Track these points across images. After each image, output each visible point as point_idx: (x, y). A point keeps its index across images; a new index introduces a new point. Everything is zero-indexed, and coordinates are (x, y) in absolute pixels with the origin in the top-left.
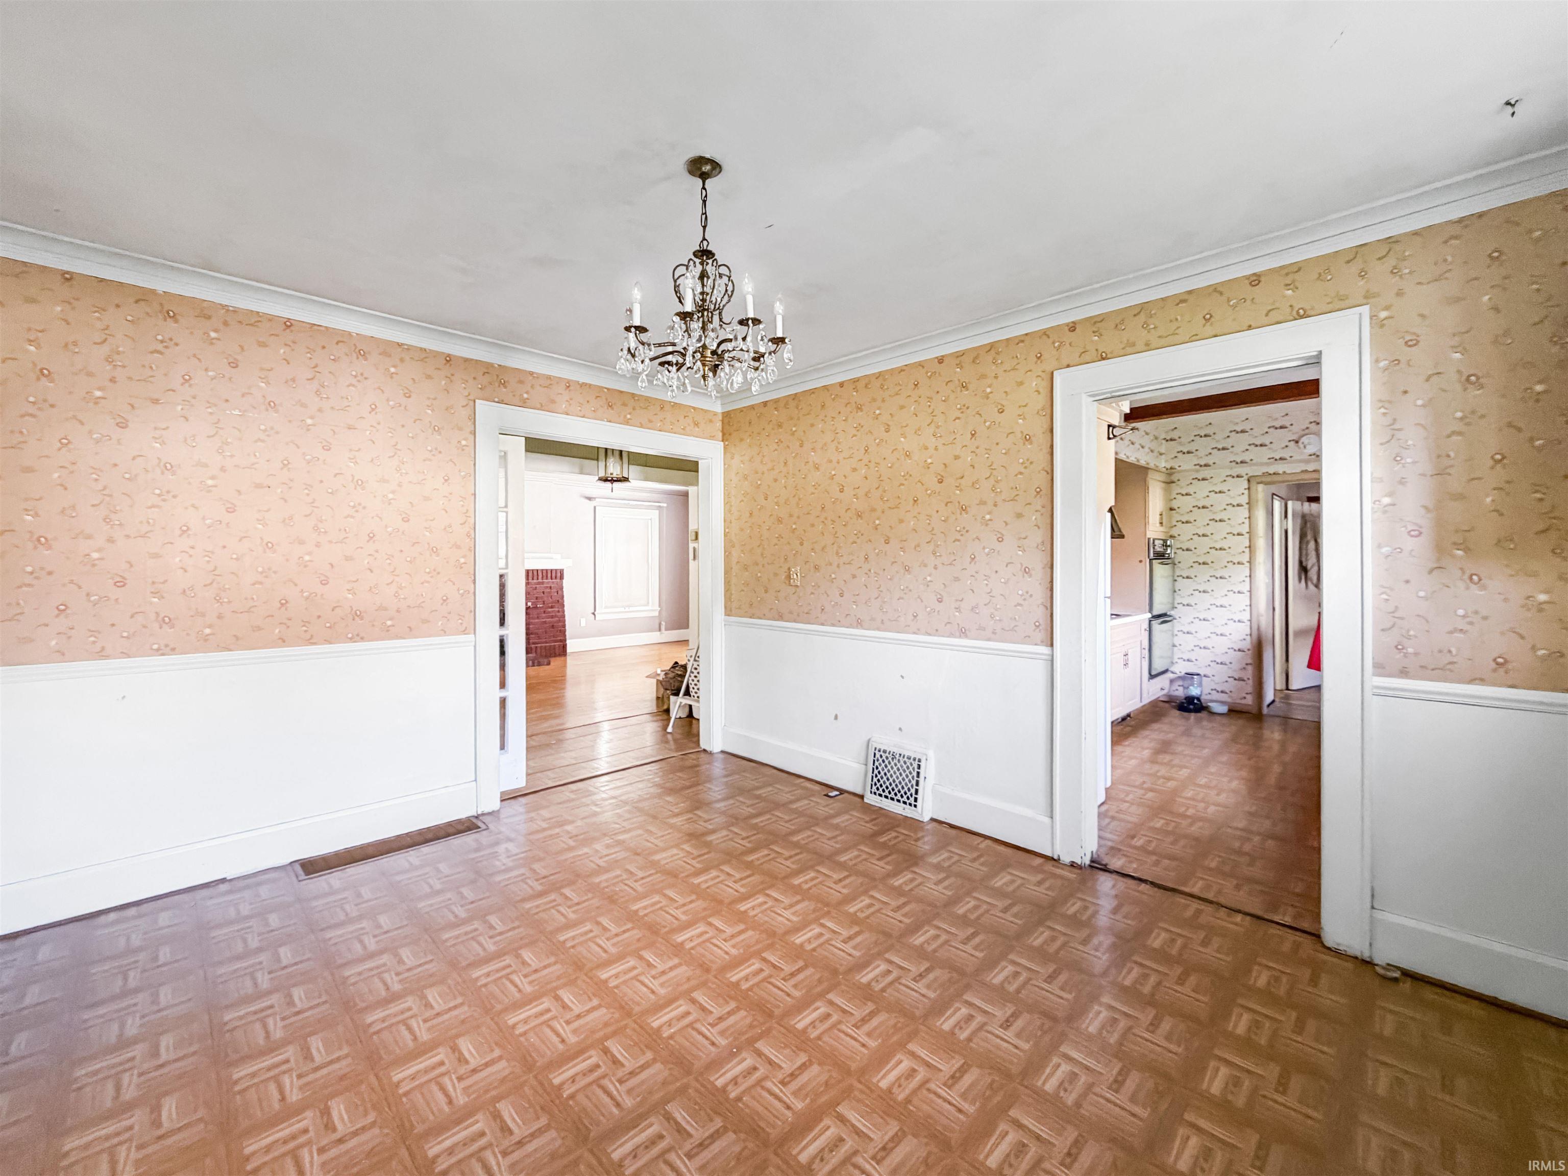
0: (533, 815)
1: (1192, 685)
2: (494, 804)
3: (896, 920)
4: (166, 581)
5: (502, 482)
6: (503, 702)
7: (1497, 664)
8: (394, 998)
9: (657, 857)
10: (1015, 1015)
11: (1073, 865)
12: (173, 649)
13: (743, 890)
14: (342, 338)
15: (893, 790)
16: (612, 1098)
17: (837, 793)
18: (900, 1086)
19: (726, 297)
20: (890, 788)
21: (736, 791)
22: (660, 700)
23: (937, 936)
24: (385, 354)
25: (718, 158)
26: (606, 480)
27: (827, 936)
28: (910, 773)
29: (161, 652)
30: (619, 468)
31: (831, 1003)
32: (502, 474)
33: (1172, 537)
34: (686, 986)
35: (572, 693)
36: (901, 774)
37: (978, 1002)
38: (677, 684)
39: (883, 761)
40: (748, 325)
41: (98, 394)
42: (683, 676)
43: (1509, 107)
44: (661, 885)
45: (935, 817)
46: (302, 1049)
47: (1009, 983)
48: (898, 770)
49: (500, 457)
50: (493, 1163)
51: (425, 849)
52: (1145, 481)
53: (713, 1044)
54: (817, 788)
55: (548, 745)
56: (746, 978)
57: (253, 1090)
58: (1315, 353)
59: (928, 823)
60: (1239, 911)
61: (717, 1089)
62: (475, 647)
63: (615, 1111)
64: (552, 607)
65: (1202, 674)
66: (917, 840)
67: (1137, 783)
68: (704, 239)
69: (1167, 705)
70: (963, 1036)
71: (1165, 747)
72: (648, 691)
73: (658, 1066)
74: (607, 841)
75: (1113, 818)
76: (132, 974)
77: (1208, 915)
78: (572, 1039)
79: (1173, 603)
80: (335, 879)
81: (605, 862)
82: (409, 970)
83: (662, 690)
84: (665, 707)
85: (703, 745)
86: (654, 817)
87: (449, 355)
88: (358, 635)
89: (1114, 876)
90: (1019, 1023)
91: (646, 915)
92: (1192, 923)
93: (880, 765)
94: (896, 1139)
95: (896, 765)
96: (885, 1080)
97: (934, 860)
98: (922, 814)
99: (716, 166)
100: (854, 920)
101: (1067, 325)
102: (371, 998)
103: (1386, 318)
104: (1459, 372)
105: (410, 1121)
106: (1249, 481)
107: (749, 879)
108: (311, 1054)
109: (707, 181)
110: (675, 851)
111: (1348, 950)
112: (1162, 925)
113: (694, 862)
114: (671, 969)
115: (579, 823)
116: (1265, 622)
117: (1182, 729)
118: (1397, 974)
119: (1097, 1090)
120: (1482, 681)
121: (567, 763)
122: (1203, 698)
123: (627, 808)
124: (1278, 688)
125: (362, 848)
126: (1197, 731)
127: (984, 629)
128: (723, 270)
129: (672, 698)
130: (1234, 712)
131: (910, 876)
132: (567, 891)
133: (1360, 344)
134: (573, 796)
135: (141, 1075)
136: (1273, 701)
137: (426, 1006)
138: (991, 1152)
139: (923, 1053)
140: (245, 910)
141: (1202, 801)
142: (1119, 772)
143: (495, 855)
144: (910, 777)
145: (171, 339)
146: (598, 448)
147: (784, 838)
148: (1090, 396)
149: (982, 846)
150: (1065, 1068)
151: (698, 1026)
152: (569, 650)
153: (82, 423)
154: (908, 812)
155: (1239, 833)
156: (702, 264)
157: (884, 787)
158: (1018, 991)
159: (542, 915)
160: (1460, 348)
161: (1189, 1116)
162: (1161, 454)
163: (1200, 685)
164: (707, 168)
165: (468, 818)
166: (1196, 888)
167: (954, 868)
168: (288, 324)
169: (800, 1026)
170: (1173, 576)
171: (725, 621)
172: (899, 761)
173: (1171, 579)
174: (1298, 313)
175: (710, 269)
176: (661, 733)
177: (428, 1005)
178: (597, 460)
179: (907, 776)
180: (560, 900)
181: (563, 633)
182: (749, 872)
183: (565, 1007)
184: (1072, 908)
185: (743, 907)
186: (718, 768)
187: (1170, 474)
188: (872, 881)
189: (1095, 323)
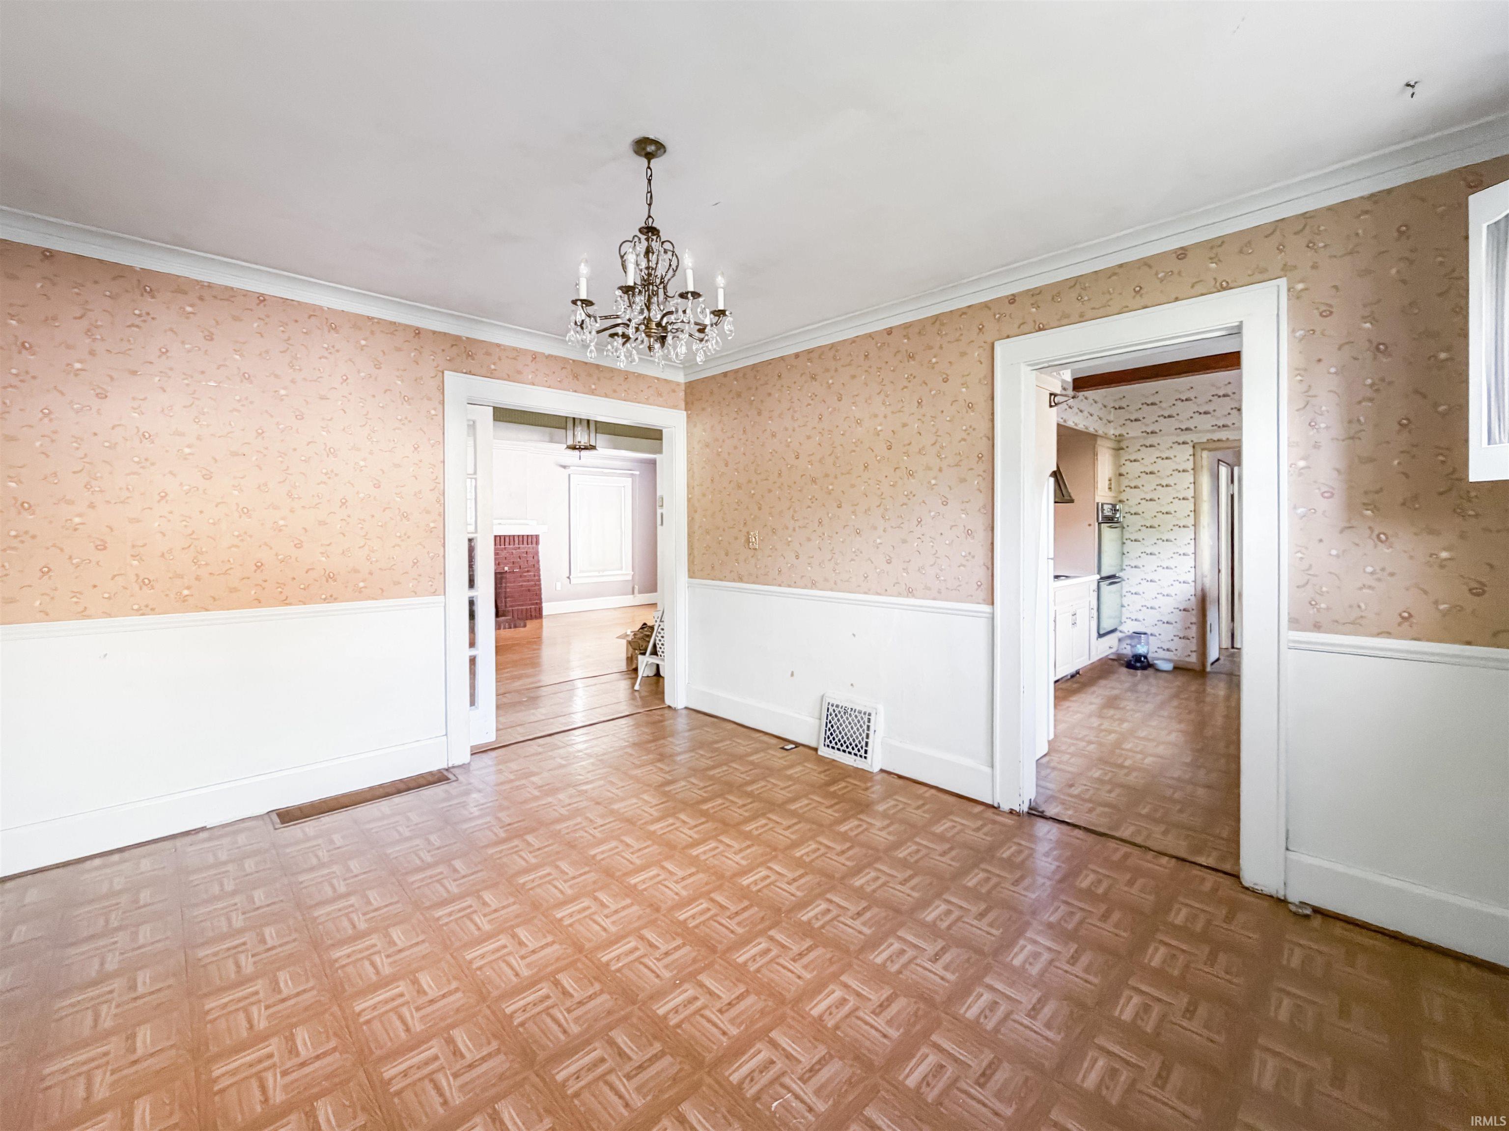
0: (501, 767)
1: (1140, 643)
2: (465, 758)
3: (839, 863)
4: (145, 545)
5: (471, 450)
6: (473, 661)
7: (1403, 618)
8: (361, 936)
9: (616, 807)
10: (944, 950)
11: (1011, 812)
12: (153, 609)
13: (696, 836)
14: (313, 312)
15: (845, 742)
16: (560, 1025)
17: (793, 746)
18: (830, 1014)
19: (671, 271)
20: (842, 741)
21: (698, 745)
22: (631, 660)
23: (878, 878)
24: (356, 327)
25: (661, 138)
26: (574, 448)
27: (773, 877)
28: (861, 726)
29: (141, 612)
30: (586, 437)
31: (772, 939)
32: (471, 443)
33: (1120, 501)
34: (636, 925)
35: (548, 653)
36: (852, 728)
37: (910, 938)
38: (644, 644)
39: (836, 715)
40: (687, 298)
41: (78, 366)
42: (650, 636)
43: (1409, 88)
44: (619, 831)
45: (884, 768)
46: (271, 983)
47: (941, 920)
48: (850, 723)
49: (469, 425)
50: (444, 1083)
51: (397, 800)
52: (1094, 447)
53: (658, 976)
54: (774, 741)
55: (520, 703)
56: (693, 917)
57: (223, 1020)
58: (1237, 324)
59: (877, 773)
60: (1165, 855)
61: (659, 1017)
62: (445, 607)
63: (562, 1037)
64: (528, 571)
65: (1149, 632)
66: (867, 789)
67: (1080, 736)
68: (650, 216)
69: (1116, 663)
70: (894, 968)
71: (1111, 703)
72: (621, 650)
73: (605, 997)
74: (572, 791)
75: (1054, 768)
76: (113, 916)
77: (1136, 858)
78: (525, 973)
79: (1121, 566)
80: (310, 827)
81: (568, 810)
82: (376, 910)
83: (631, 649)
84: (634, 666)
85: (668, 701)
86: (617, 769)
87: (418, 328)
88: (331, 596)
89: (1050, 823)
90: (947, 957)
91: (603, 859)
92: (1119, 866)
93: (833, 719)
94: (822, 1062)
95: (847, 719)
96: (818, 1007)
97: (881, 808)
98: (871, 766)
99: (660, 147)
100: (799, 863)
101: (1007, 297)
102: (338, 936)
103: (1302, 290)
104: (1370, 341)
105: (370, 1049)
106: (1194, 447)
107: (702, 827)
108: (279, 987)
109: (652, 161)
110: (634, 800)
111: (1263, 888)
112: (1091, 866)
113: (652, 811)
114: (624, 908)
115: (545, 774)
116: (1209, 582)
117: (1127, 685)
118: (1308, 911)
119: (1015, 1016)
120: (1388, 634)
121: (536, 719)
122: (1150, 656)
123: (592, 760)
124: (1224, 646)
125: (336, 799)
126: (1142, 687)
127: (929, 589)
128: (667, 246)
129: (640, 657)
130: (1179, 669)
131: (856, 823)
132: (530, 838)
133: (1278, 315)
134: (540, 750)
135: (118, 1006)
136: (1218, 660)
137: (389, 943)
138: (911, 1071)
139: (854, 984)
140: (223, 856)
141: (1141, 752)
142: (1062, 727)
143: (464, 805)
144: (861, 730)
145: (148, 314)
146: (567, 417)
147: (738, 788)
148: (1029, 365)
149: (927, 795)
150: (987, 997)
151: (645, 960)
152: (545, 613)
153: (62, 394)
154: (859, 763)
155: (1170, 782)
156: (647, 240)
157: (837, 740)
158: (949, 927)
159: (505, 860)
160: (1372, 318)
161: (1101, 1041)
162: (1109, 422)
163: (1147, 644)
164: (651, 148)
165: (439, 771)
166: (1126, 832)
167: (899, 816)
168: (262, 299)
169: (741, 960)
170: (1122, 538)
171: (688, 583)
172: (850, 715)
173: (1120, 543)
174: (1221, 285)
175: (655, 245)
176: (630, 691)
177: (392, 943)
178: (566, 428)
179: (858, 729)
180: (522, 845)
181: (538, 595)
182: (703, 820)
183: (521, 944)
184: (1006, 853)
185: (695, 852)
186: (681, 723)
187: (1119, 442)
188: (820, 828)
189: (1033, 295)
